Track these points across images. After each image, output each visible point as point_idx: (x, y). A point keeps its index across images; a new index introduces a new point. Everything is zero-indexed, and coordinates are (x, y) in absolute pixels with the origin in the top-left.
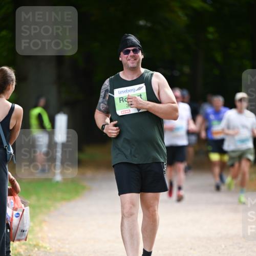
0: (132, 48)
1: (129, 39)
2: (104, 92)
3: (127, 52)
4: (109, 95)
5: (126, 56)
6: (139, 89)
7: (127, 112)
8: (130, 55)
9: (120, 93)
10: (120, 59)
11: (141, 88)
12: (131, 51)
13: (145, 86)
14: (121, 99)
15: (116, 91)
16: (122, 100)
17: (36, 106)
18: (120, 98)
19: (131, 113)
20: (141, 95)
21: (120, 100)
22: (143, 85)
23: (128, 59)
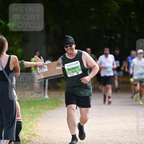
6: (77, 63)
7: (72, 75)
8: (68, 48)
9: (68, 66)
11: (78, 63)
12: (69, 46)
13: (79, 62)
14: (69, 69)
15: (66, 65)
19: (75, 75)
20: (78, 67)
21: (68, 70)
22: (78, 61)
23: (67, 50)
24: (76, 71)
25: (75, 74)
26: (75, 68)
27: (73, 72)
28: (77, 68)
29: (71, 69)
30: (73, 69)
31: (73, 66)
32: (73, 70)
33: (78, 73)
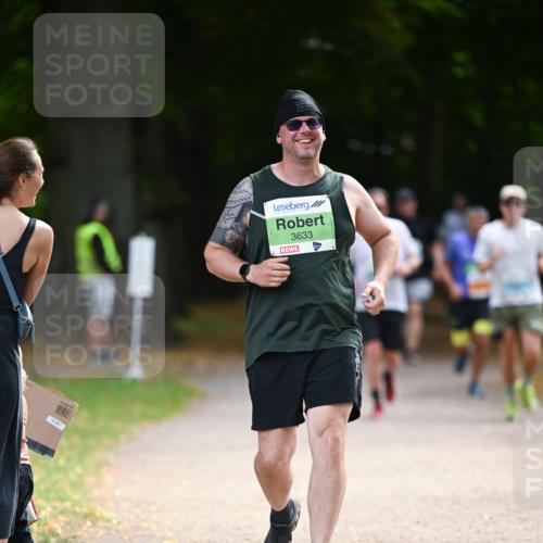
0: (307, 118)
1: (298, 100)
2: (239, 209)
3: (296, 126)
4: (252, 215)
5: (292, 133)
7: (291, 249)
8: (301, 130)
9: (277, 209)
10: (279, 140)
12: (304, 124)
13: (328, 202)
14: (280, 223)
15: (269, 206)
16: (283, 224)
17: (88, 220)
18: (277, 221)
19: (301, 252)
20: (321, 217)
21: (278, 225)
22: (324, 197)
23: (295, 140)
24: (308, 236)
25: (306, 248)
26: (308, 222)
27: (297, 237)
28: (319, 221)
29: (291, 224)
30: (301, 223)
31: (302, 213)
32: (297, 230)
33: (317, 245)
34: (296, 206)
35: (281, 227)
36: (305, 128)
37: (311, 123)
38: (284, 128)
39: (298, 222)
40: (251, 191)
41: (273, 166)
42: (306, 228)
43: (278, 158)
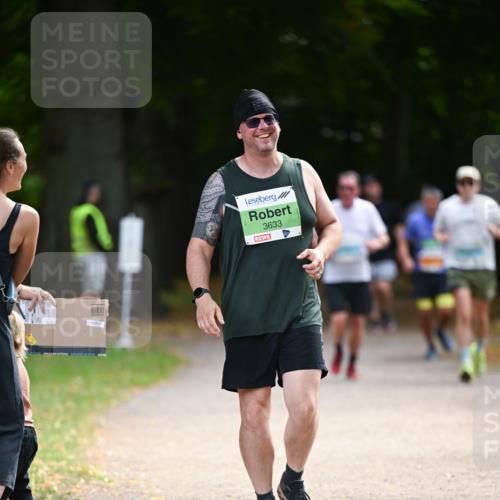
0: (264, 115)
1: (256, 99)
2: (215, 201)
3: (255, 123)
4: (226, 207)
5: (252, 130)
7: (265, 237)
8: (260, 127)
9: (249, 203)
10: (240, 136)
12: (262, 121)
13: (292, 192)
14: (253, 215)
15: (241, 200)
16: (255, 216)
17: (82, 202)
18: (250, 213)
19: (274, 239)
21: (251, 217)
22: (289, 189)
23: (255, 135)
24: (278, 225)
25: (277, 235)
26: (277, 212)
27: (268, 226)
28: (286, 211)
29: (262, 216)
30: (271, 214)
31: (271, 205)
32: (267, 220)
34: (265, 199)
35: (254, 218)
36: (263, 125)
37: (268, 119)
38: (243, 126)
39: (269, 213)
40: (223, 185)
41: (237, 159)
42: (275, 218)
43: (240, 152)
